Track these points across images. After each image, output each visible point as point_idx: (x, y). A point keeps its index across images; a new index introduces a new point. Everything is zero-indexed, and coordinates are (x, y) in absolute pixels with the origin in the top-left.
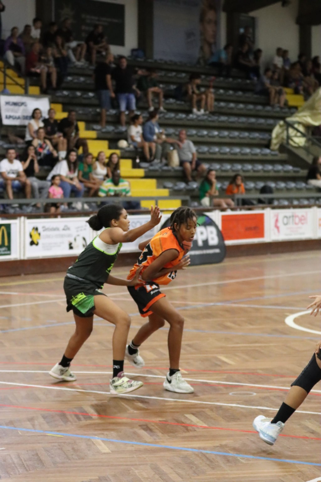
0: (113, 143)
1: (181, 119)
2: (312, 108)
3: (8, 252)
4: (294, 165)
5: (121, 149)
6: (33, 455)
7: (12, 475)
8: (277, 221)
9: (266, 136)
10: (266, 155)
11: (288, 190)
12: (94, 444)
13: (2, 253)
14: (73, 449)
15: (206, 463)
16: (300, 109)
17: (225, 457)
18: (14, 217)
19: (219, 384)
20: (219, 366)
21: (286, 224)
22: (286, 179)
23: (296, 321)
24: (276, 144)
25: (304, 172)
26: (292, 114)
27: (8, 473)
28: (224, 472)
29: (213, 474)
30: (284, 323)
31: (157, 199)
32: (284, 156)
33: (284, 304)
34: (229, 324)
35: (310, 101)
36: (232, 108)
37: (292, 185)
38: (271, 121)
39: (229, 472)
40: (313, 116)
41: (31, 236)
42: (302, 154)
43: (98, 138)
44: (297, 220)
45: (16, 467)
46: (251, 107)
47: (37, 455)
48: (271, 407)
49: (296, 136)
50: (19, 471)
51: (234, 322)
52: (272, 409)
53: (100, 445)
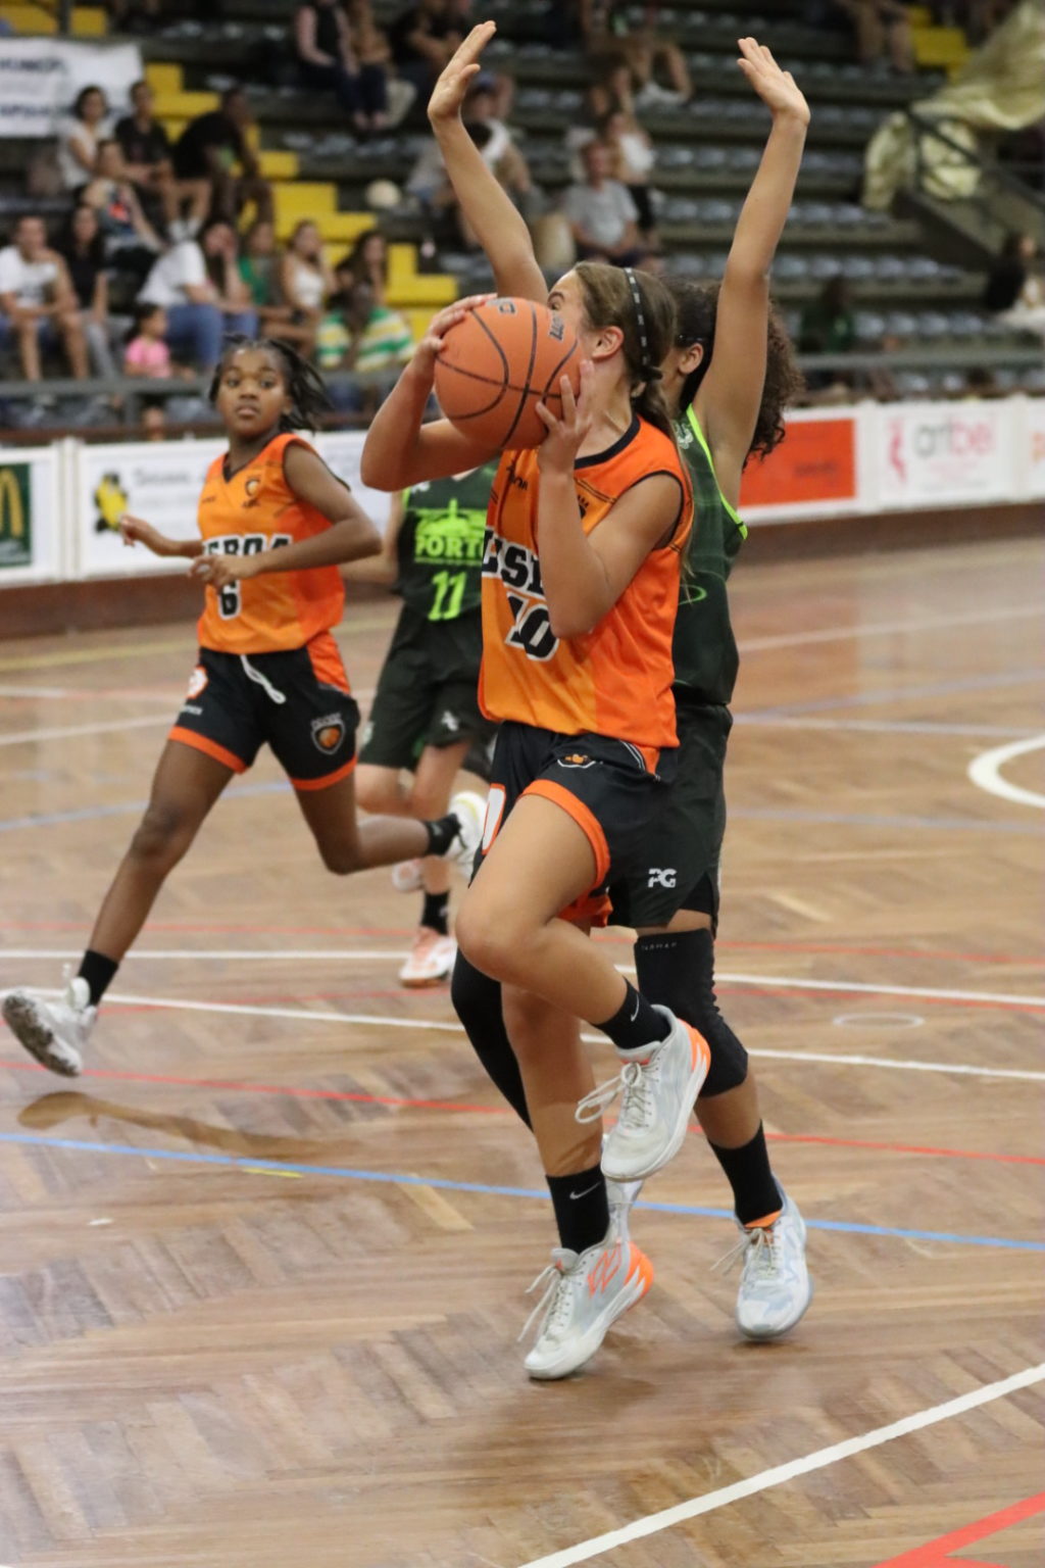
0: (351, 192)
2: (998, 72)
3: (22, 557)
4: (942, 258)
5: (378, 211)
6: (209, 1243)
7: (148, 1312)
8: (896, 443)
9: (847, 164)
10: (848, 226)
11: (925, 340)
12: (412, 1202)
13: (5, 559)
14: (343, 1218)
16: (954, 75)
17: (860, 1240)
18: (40, 438)
19: (793, 990)
20: (783, 927)
21: (925, 453)
22: (915, 305)
23: (1007, 771)
24: (880, 191)
25: (974, 283)
26: (929, 93)
27: (132, 1304)
28: (866, 1292)
30: (964, 779)
32: (908, 230)
33: (955, 716)
34: (787, 786)
35: (989, 50)
37: (938, 324)
38: (861, 116)
39: (886, 1291)
40: (1004, 96)
41: (98, 502)
42: (967, 222)
43: (305, 177)
44: (962, 439)
45: (160, 1285)
46: (796, 68)
47: (223, 1240)
48: (981, 1064)
49: (946, 163)
50: (170, 1300)
51: (802, 780)
52: (985, 1071)
53: (432, 1204)
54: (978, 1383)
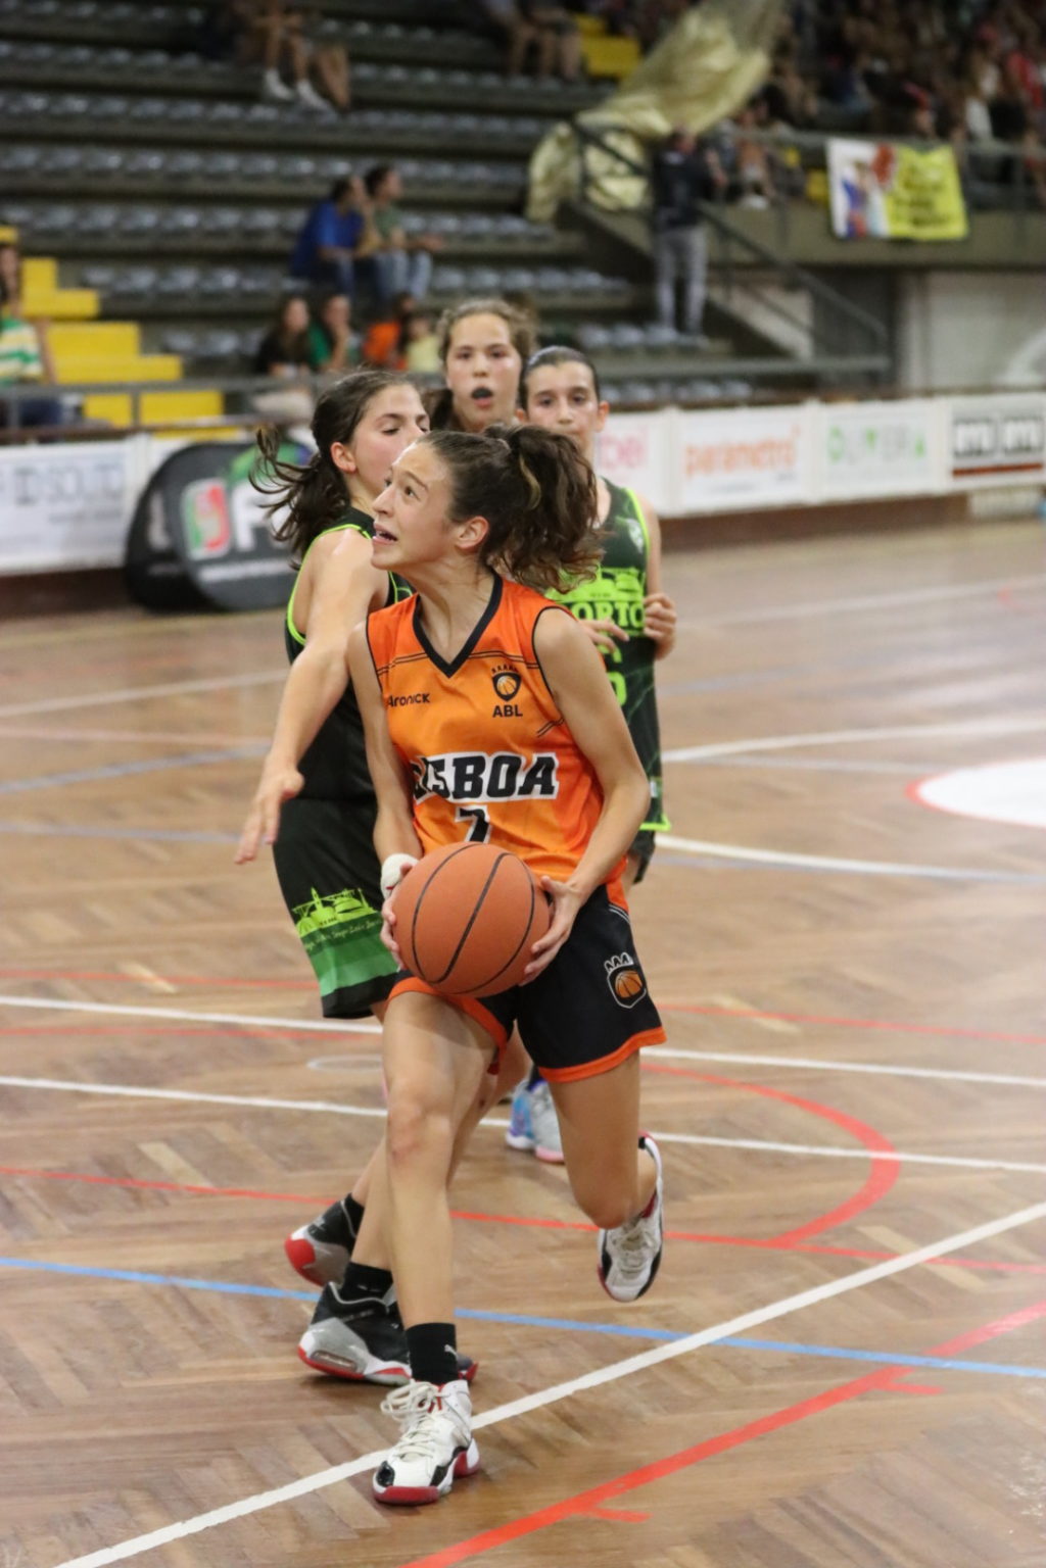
1: (225, 123)
2: (664, 81)
4: (607, 271)
9: (511, 174)
10: (509, 238)
15: (184, 1328)
16: (623, 83)
17: (255, 1303)
19: (277, 1030)
22: (577, 317)
24: (544, 202)
26: (596, 101)
28: (242, 1362)
29: (205, 1369)
31: (135, 391)
32: (574, 241)
35: (658, 56)
36: (395, 85)
37: (598, 336)
38: (528, 127)
39: (262, 1360)
44: (613, 452)
46: (461, 79)
49: (611, 174)
54: (327, 1463)
